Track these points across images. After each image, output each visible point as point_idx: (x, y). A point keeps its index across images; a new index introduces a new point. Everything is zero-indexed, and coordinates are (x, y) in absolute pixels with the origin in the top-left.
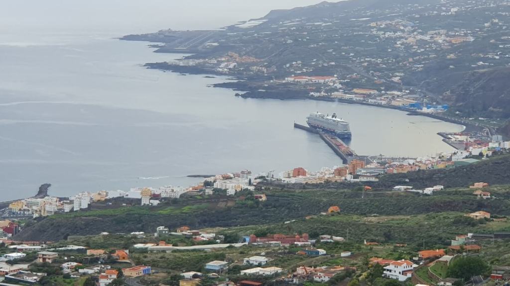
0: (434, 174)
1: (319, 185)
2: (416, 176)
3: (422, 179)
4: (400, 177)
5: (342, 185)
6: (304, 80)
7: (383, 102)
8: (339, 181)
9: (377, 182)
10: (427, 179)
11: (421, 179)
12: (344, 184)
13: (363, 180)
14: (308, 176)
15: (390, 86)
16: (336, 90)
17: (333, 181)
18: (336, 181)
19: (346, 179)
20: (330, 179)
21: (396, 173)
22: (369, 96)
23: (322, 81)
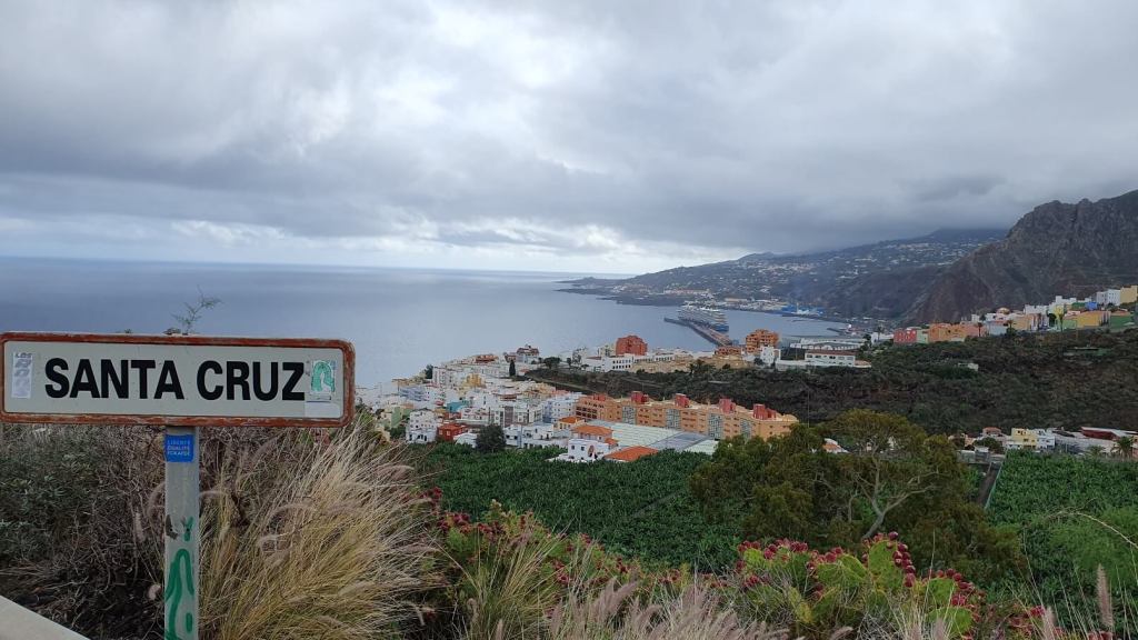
0: (1068, 348)
1: (673, 379)
2: (1004, 353)
3: (1027, 363)
4: (947, 355)
5: (747, 379)
6: (679, 292)
7: (755, 308)
8: (737, 365)
9: (867, 370)
10: (1045, 364)
11: (1024, 362)
12: (754, 377)
13: (816, 363)
14: (649, 355)
15: (759, 296)
16: (708, 299)
17: (719, 366)
18: (727, 367)
19: (758, 361)
20: (708, 362)
21: (926, 342)
22: (741, 303)
23: (695, 293)
